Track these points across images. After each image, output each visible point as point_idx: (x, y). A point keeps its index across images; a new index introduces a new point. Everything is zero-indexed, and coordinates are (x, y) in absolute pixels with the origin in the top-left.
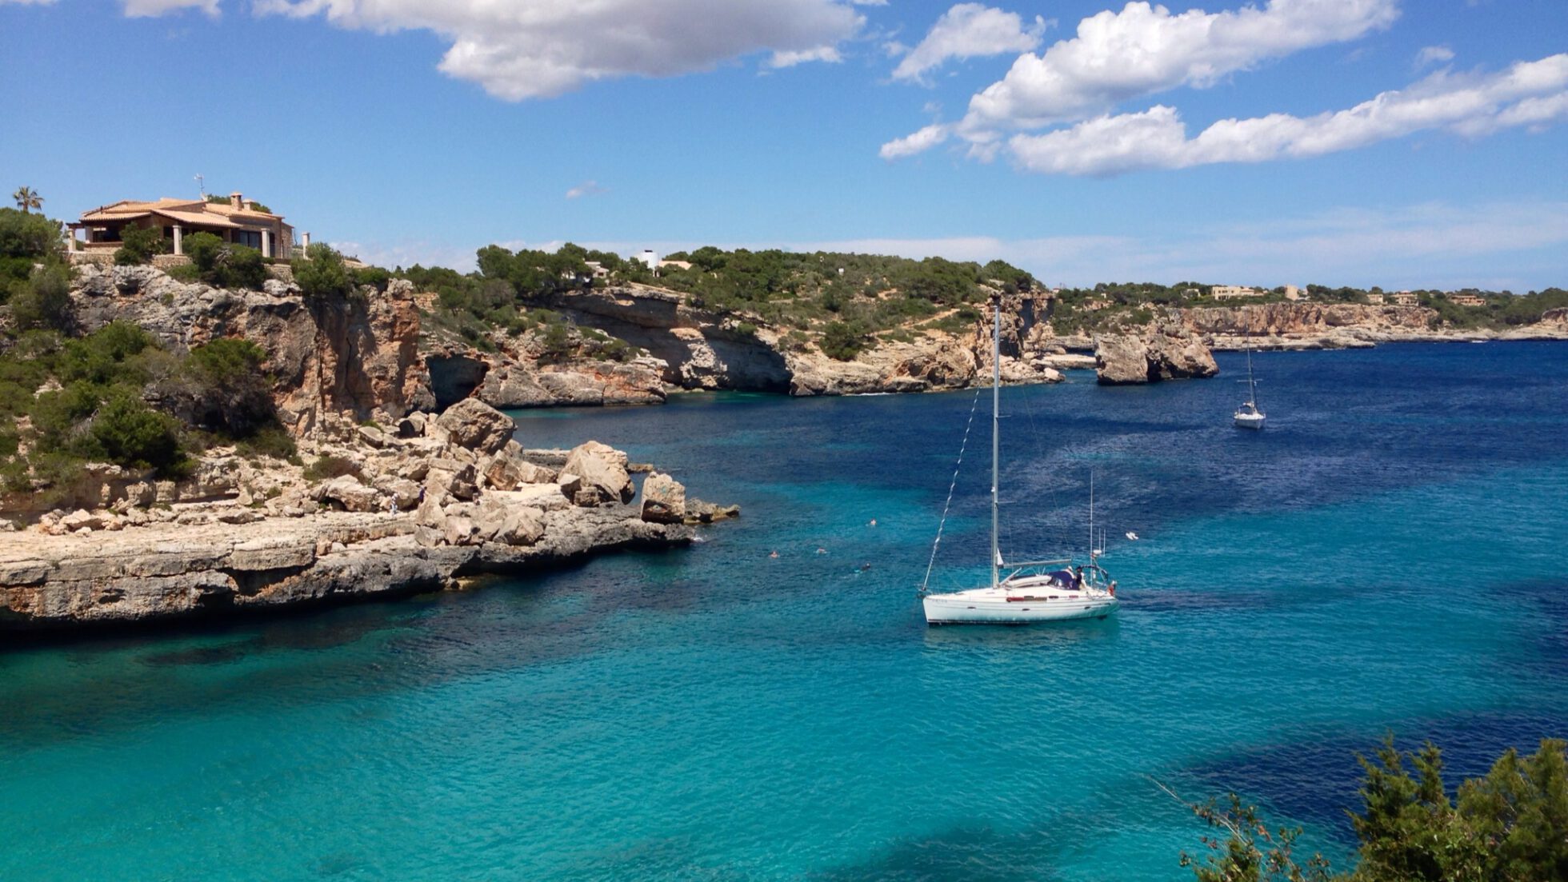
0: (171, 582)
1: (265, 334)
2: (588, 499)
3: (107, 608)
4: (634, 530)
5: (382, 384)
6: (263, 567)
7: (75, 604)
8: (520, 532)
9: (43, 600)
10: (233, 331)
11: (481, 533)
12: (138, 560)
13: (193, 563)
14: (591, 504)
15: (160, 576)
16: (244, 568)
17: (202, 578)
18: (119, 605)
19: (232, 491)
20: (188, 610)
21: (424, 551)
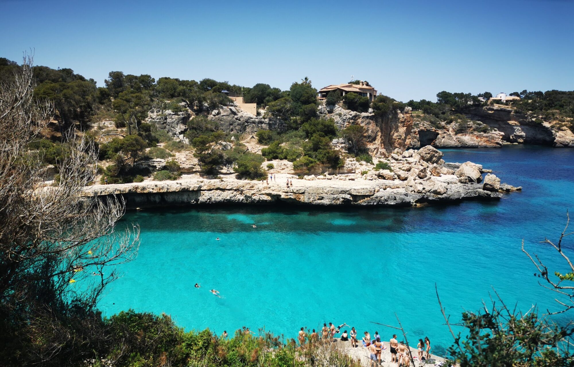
0: (335, 196)
1: (366, 125)
2: (465, 181)
3: (319, 201)
4: (479, 193)
5: (400, 141)
6: (360, 194)
7: (311, 200)
8: (438, 191)
9: (304, 197)
10: (357, 124)
11: (426, 190)
12: (328, 189)
13: (341, 191)
14: (465, 183)
15: (332, 194)
16: (355, 194)
17: (344, 196)
18: (322, 201)
19: (354, 171)
20: (339, 204)
21: (407, 194)
